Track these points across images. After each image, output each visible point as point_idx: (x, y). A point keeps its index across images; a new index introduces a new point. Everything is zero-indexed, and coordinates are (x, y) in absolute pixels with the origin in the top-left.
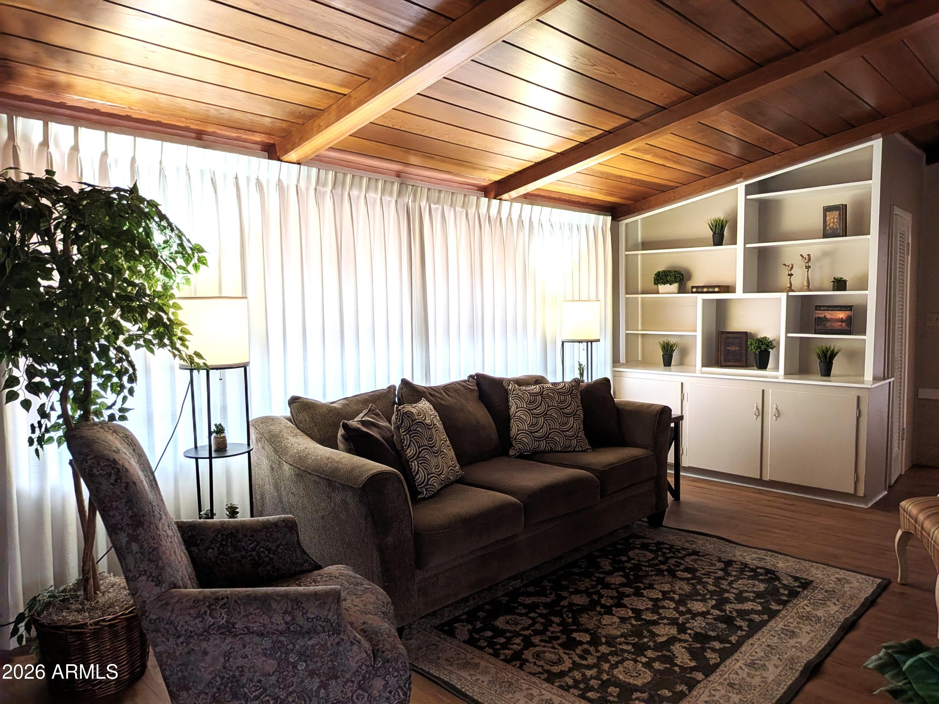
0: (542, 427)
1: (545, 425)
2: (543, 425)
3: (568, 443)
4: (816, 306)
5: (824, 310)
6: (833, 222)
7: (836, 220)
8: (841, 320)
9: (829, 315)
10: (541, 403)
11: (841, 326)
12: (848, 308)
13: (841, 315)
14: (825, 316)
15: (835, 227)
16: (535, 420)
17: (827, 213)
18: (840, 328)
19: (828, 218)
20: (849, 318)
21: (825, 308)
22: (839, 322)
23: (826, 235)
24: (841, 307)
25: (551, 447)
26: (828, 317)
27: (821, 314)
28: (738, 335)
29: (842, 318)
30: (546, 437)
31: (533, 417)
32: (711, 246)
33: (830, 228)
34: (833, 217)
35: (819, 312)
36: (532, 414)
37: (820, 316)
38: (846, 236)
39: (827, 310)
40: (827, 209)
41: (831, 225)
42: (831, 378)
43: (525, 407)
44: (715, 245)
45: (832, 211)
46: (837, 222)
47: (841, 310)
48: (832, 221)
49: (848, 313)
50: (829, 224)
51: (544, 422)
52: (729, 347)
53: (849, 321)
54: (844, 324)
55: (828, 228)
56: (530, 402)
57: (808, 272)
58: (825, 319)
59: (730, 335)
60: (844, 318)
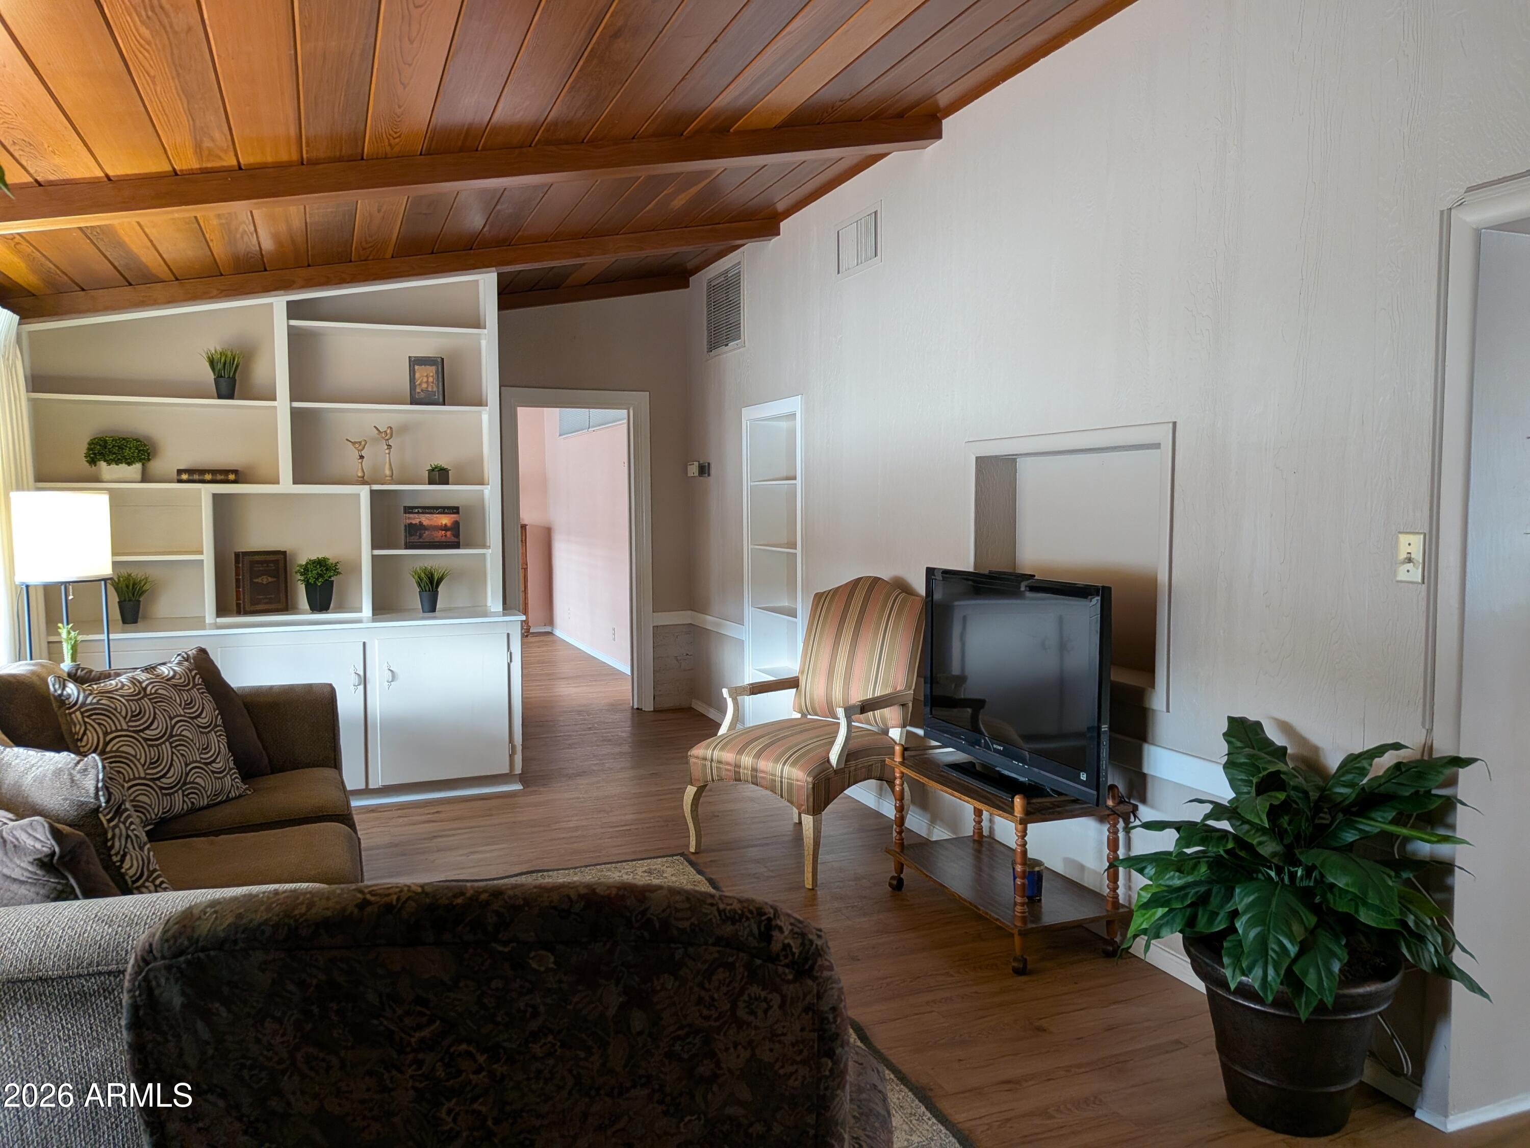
0: (171, 764)
1: (175, 758)
2: (172, 760)
3: (218, 784)
4: (405, 507)
5: (418, 513)
6: (427, 382)
7: (431, 379)
8: (445, 528)
9: (426, 520)
10: (155, 714)
11: (446, 536)
12: (455, 510)
13: (445, 520)
14: (420, 522)
15: (430, 389)
16: (153, 752)
17: (416, 367)
18: (443, 539)
19: (417, 375)
20: (456, 525)
21: (420, 511)
22: (442, 530)
23: (414, 401)
24: (444, 508)
25: (193, 803)
26: (425, 523)
27: (416, 519)
28: (272, 558)
29: (446, 525)
30: (182, 783)
31: (149, 746)
32: (213, 398)
33: (422, 390)
34: (426, 375)
35: (411, 516)
36: (146, 740)
37: (414, 522)
38: (444, 404)
39: (423, 513)
40: (415, 362)
41: (424, 386)
42: (437, 614)
43: (125, 727)
44: (220, 396)
45: (425, 365)
46: (433, 382)
47: (443, 513)
48: (425, 380)
49: (454, 517)
50: (420, 384)
51: (173, 753)
52: (257, 577)
53: (455, 528)
54: (449, 533)
55: (418, 390)
56: (132, 716)
57: (389, 454)
58: (421, 527)
59: (257, 558)
60: (449, 525)
